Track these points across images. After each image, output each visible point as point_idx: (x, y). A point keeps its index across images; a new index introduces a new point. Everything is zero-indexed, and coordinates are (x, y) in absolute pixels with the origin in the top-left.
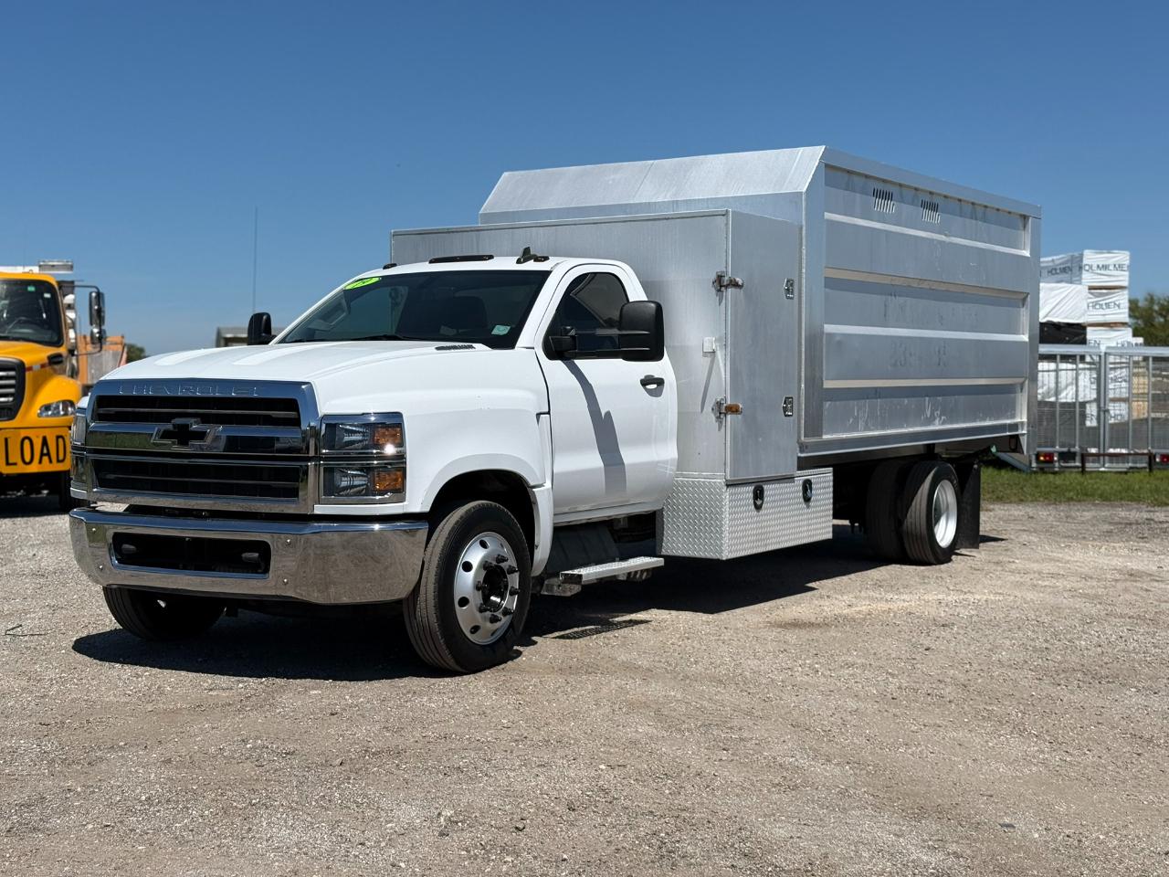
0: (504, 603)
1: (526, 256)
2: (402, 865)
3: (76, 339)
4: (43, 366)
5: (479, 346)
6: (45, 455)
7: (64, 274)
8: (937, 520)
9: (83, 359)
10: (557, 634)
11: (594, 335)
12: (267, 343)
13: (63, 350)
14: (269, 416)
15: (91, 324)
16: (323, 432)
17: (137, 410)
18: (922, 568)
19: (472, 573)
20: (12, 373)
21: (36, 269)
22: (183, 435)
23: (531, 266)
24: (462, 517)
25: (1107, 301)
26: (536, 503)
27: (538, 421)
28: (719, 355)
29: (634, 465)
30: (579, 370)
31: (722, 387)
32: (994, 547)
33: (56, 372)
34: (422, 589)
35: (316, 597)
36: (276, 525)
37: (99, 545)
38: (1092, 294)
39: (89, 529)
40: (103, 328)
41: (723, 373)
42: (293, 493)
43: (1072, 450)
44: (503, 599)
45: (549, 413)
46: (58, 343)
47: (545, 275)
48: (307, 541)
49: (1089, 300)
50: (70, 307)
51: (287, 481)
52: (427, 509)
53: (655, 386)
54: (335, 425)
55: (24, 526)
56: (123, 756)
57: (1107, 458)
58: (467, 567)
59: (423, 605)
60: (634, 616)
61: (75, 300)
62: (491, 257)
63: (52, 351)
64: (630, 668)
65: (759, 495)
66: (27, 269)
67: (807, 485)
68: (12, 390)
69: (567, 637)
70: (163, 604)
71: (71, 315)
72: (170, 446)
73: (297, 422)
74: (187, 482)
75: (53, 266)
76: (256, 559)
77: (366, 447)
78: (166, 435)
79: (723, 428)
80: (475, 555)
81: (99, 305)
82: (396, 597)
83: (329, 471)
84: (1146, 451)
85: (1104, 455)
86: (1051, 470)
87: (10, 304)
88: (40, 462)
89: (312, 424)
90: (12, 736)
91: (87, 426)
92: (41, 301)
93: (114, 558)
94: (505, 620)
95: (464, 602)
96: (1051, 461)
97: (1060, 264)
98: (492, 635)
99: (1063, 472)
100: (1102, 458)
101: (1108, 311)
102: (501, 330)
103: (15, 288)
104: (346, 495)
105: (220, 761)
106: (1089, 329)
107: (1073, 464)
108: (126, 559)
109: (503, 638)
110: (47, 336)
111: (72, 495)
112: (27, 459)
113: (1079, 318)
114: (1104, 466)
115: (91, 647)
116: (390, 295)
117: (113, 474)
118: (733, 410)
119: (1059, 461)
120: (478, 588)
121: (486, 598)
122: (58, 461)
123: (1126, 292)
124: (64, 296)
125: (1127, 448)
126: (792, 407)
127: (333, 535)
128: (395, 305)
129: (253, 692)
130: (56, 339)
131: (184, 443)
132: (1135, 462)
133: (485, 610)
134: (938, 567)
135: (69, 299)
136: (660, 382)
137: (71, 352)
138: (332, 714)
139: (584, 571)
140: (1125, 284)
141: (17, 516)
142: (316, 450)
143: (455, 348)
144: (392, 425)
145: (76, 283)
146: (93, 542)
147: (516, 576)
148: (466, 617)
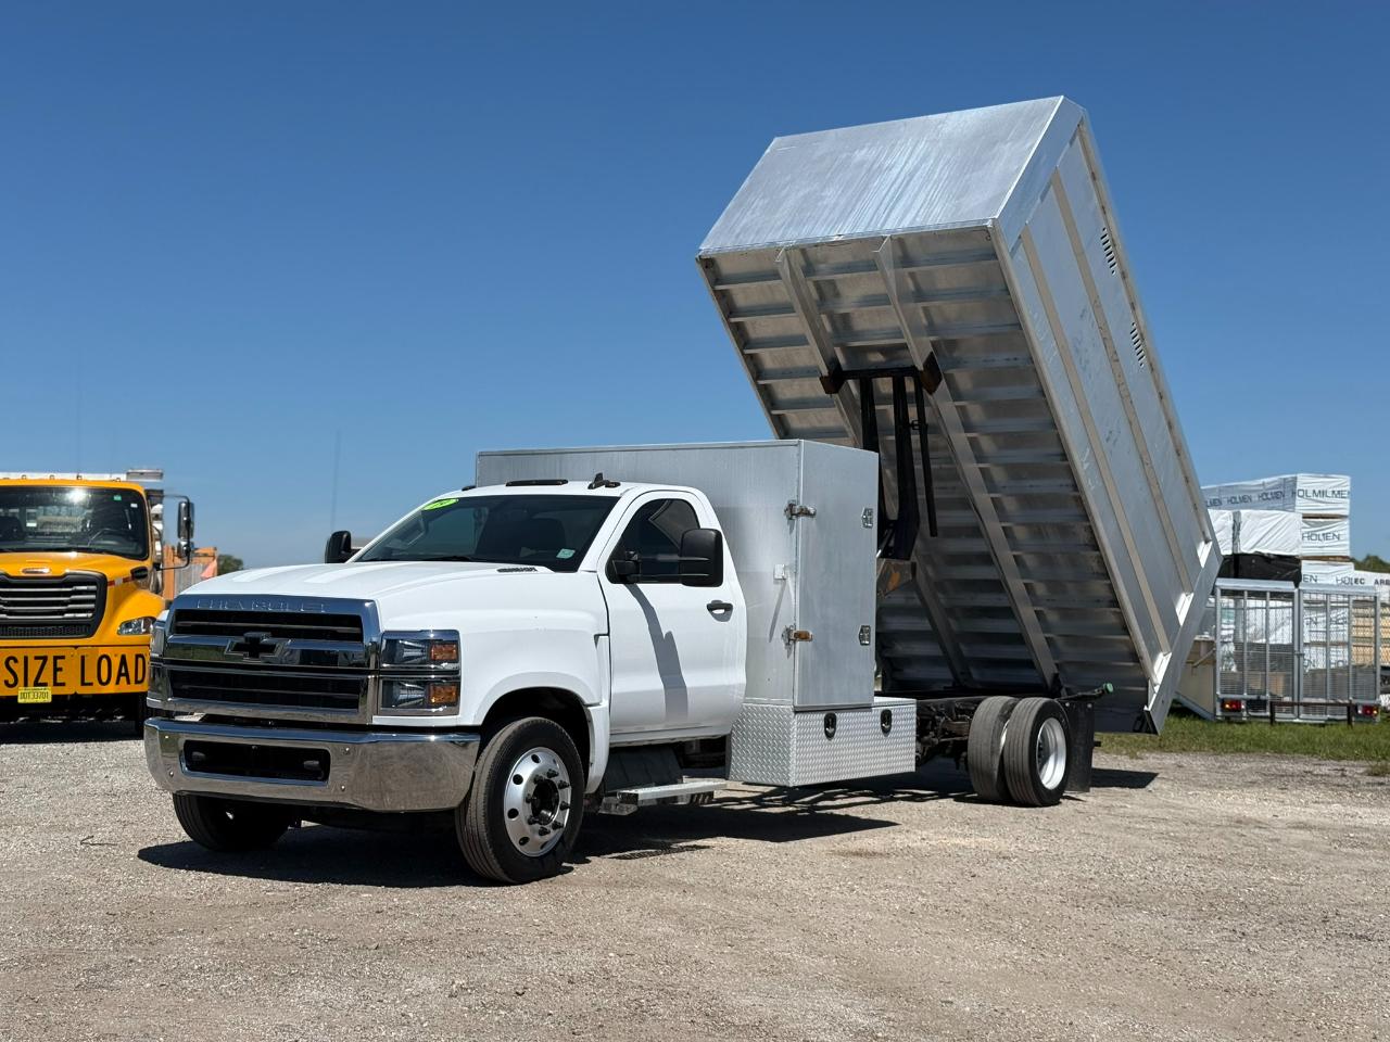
0: (555, 818)
1: (599, 481)
2: (411, 1015)
3: (162, 551)
4: (125, 580)
5: (542, 569)
6: (123, 675)
7: (153, 483)
8: (1045, 761)
9: (169, 574)
10: (616, 855)
11: (655, 562)
12: (344, 561)
13: (147, 564)
14: (335, 632)
15: (179, 536)
16: (383, 648)
17: (212, 623)
18: (1025, 809)
19: (521, 787)
20: (93, 588)
21: (123, 477)
22: (254, 648)
23: (602, 491)
24: (514, 732)
25: (1325, 532)
26: (591, 721)
27: (596, 643)
28: (790, 582)
29: (699, 690)
30: (642, 593)
31: (791, 616)
32: (1115, 792)
33: (139, 586)
34: (473, 800)
35: (370, 804)
36: (336, 735)
37: (173, 755)
38: (1306, 522)
39: (162, 737)
40: (191, 540)
41: (793, 600)
42: (353, 704)
43: (1263, 697)
44: (554, 813)
45: (608, 634)
46: (143, 556)
47: (613, 501)
48: (364, 752)
49: (1304, 530)
50: (157, 517)
51: (350, 694)
52: (479, 722)
53: (722, 611)
54: (396, 641)
55: (97, 750)
56: (180, 939)
57: (1301, 708)
58: (518, 780)
59: (473, 815)
60: (700, 842)
61: (163, 510)
62: (565, 482)
63: (137, 564)
64: (674, 884)
65: (830, 722)
66: (114, 477)
67: (886, 717)
68: (92, 606)
69: (624, 858)
70: (231, 816)
71: (158, 525)
72: (241, 658)
73: (359, 637)
74: (255, 693)
75: (142, 474)
76: (316, 767)
77: (424, 662)
78: (238, 648)
79: (792, 655)
80: (526, 769)
81: (188, 516)
82: (448, 806)
83: (389, 684)
84: (1347, 702)
85: (1299, 704)
86: (1238, 720)
87: (93, 513)
88: (117, 683)
89: (374, 639)
90: (81, 923)
91: (166, 638)
92: (126, 511)
93: (184, 765)
94: (553, 834)
95: (513, 813)
96: (1238, 710)
97: (1273, 488)
98: (542, 847)
99: (1250, 722)
100: (1296, 707)
101: (1325, 543)
102: (565, 554)
103: (100, 497)
104: (403, 707)
105: (269, 943)
106: (1304, 563)
107: (1263, 714)
108: (195, 766)
109: (553, 852)
110: (131, 549)
111: (148, 705)
112: (104, 679)
113: (1291, 551)
114: (1298, 717)
115: (158, 856)
116: (474, 516)
117: (187, 682)
118: (803, 636)
119: (1247, 709)
120: (527, 800)
121: (536, 812)
122: (137, 682)
123: (1346, 522)
124: (152, 505)
125: (1326, 698)
126: (869, 636)
127: (390, 747)
128: (477, 525)
129: (308, 894)
130: (140, 551)
131: (254, 655)
132: (1334, 714)
133: (535, 822)
134: (1040, 809)
135: (157, 509)
136: (728, 608)
137: (156, 566)
138: (378, 912)
139: (642, 792)
140: (1346, 512)
141: (90, 741)
142: (376, 663)
143: (517, 570)
144: (448, 642)
145: (165, 493)
146: (167, 752)
147: (568, 791)
148: (515, 828)
